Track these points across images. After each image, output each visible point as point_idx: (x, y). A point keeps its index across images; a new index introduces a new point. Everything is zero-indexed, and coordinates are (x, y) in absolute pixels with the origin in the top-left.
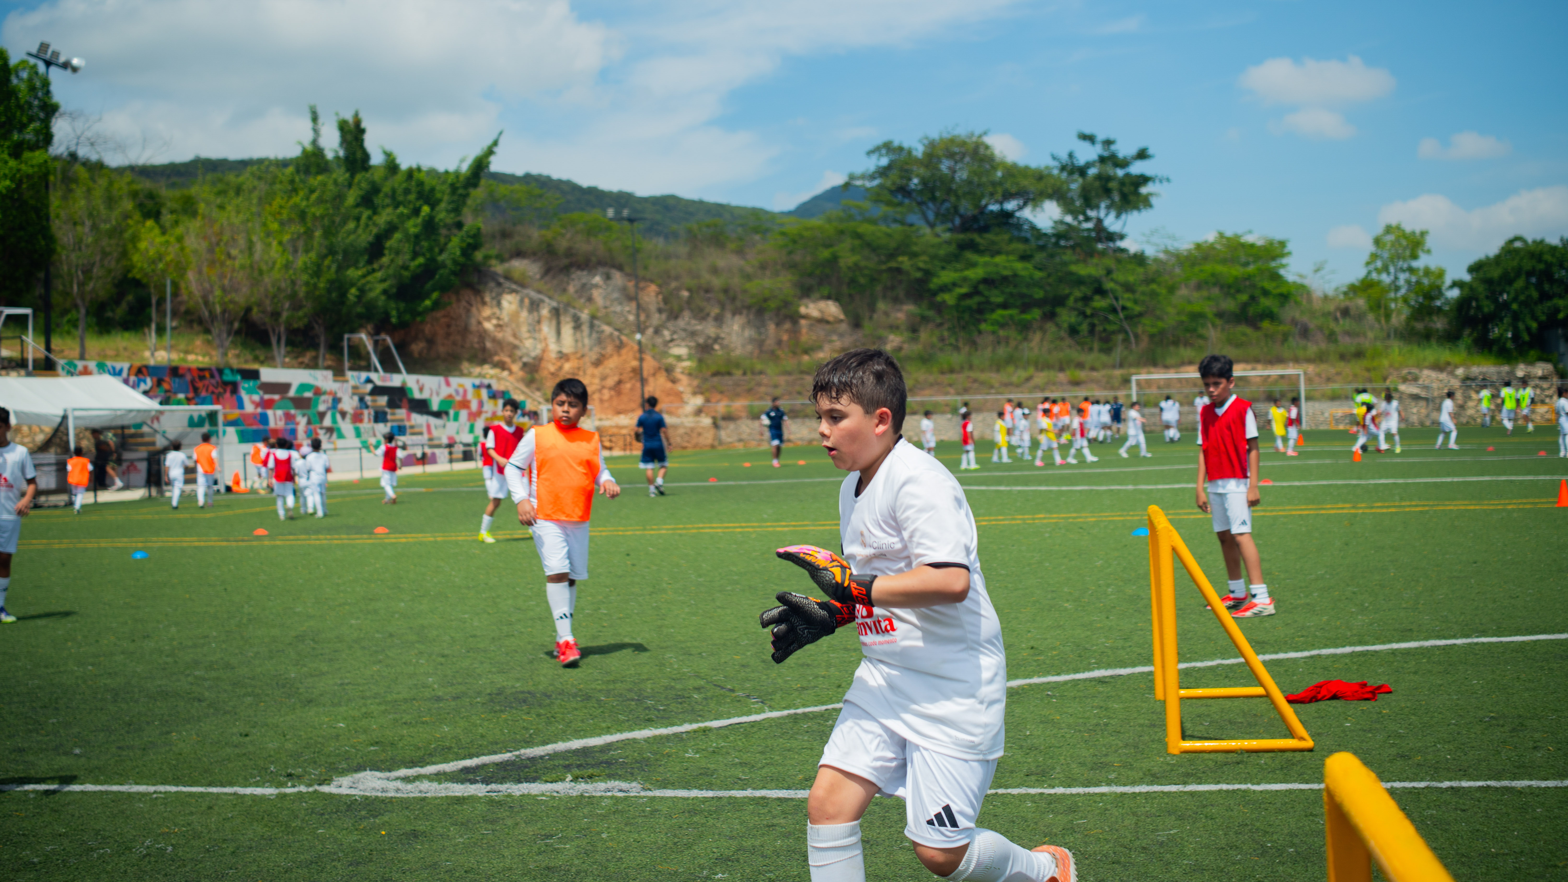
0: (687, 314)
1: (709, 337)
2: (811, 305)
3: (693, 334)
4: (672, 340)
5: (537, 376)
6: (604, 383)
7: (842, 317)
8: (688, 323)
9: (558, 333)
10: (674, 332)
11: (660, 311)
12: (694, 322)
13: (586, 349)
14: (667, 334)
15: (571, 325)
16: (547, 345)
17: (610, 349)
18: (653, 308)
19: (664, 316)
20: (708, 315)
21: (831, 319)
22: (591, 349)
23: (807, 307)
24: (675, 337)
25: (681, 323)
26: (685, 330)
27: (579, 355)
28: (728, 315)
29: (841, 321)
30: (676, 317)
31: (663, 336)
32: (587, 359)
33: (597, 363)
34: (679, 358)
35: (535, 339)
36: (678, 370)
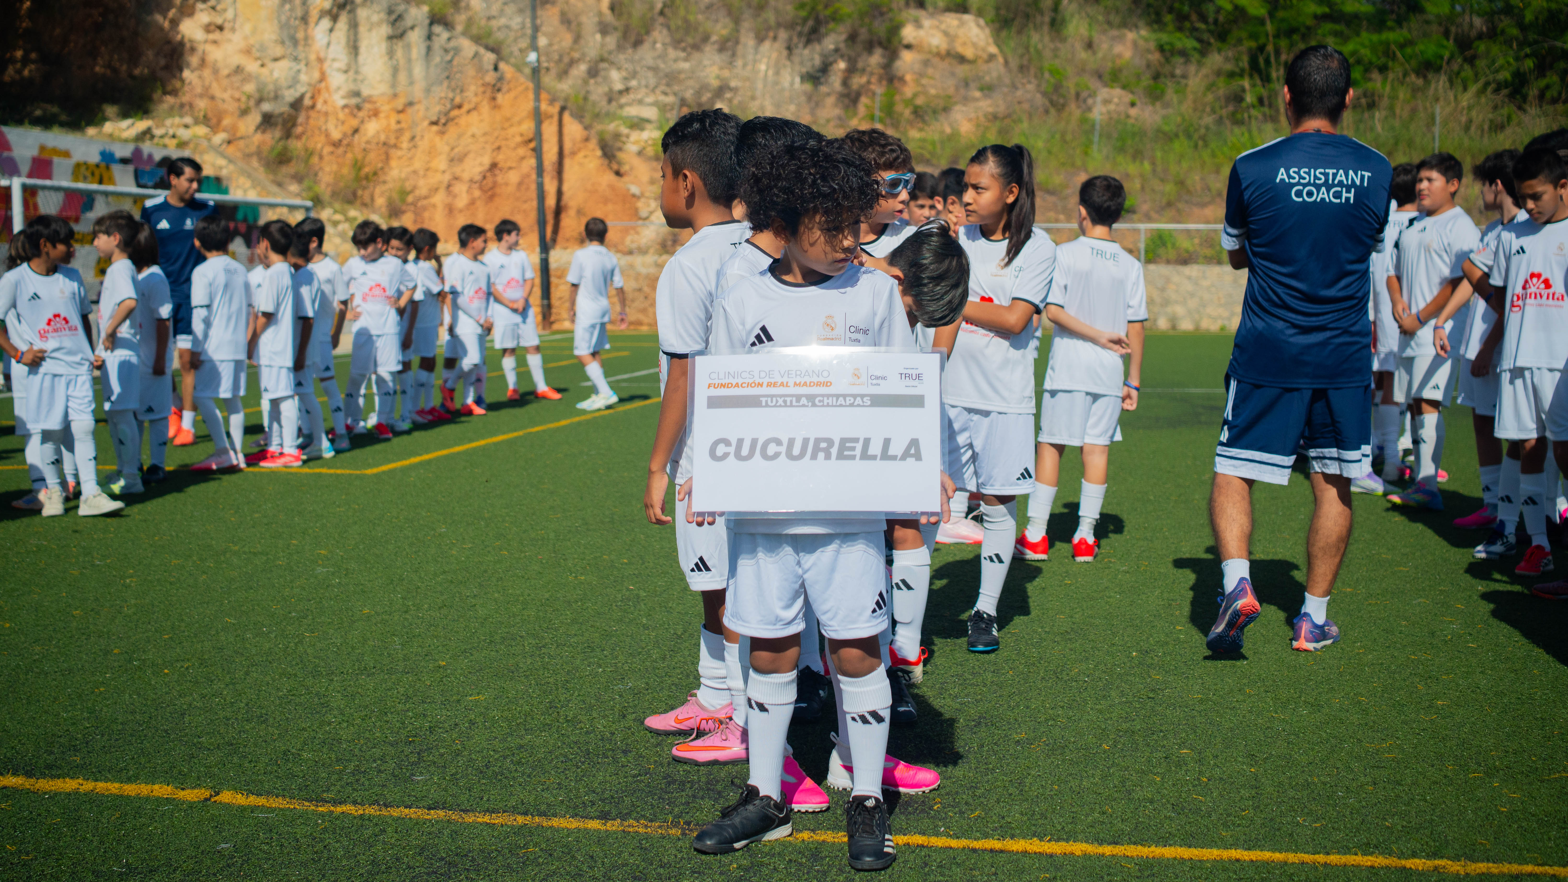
0: (660, 36)
1: (704, 87)
2: (927, 23)
3: (671, 78)
4: (627, 90)
5: (296, 145)
6: (457, 170)
7: (993, 49)
8: (663, 56)
9: (354, 48)
10: (634, 75)
11: (604, 29)
12: (672, 53)
13: (417, 91)
14: (616, 78)
15: (385, 30)
16: (323, 78)
17: (472, 92)
18: (589, 22)
19: (611, 41)
20: (706, 39)
21: (969, 53)
22: (428, 91)
23: (918, 24)
24: (633, 83)
25: (646, 54)
26: (655, 69)
27: (400, 103)
28: (748, 41)
29: (992, 57)
30: (637, 43)
31: (606, 79)
32: (419, 111)
33: (441, 123)
34: (638, 124)
35: (296, 59)
36: (632, 148)
